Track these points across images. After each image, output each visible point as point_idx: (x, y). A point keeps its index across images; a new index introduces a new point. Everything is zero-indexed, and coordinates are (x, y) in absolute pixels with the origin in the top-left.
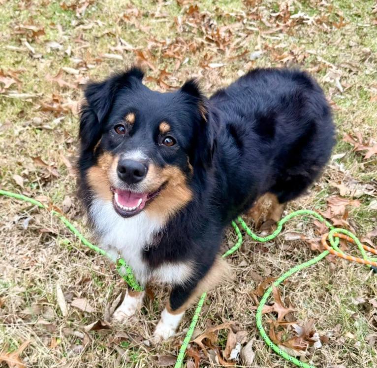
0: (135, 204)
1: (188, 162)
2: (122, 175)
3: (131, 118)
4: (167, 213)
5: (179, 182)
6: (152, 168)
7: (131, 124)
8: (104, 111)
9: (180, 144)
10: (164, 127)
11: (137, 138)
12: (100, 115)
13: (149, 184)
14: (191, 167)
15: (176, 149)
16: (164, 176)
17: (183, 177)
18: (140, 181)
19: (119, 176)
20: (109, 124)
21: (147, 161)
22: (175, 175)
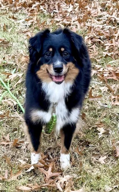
0: (61, 79)
1: (74, 58)
2: (56, 71)
3: (51, 50)
4: (72, 79)
5: (73, 67)
6: (64, 65)
7: (52, 52)
8: (40, 49)
9: (69, 54)
10: (63, 49)
11: (55, 56)
12: (38, 50)
13: (64, 71)
14: (75, 60)
15: (69, 56)
16: (68, 67)
17: (74, 65)
18: (62, 71)
19: (55, 72)
20: (44, 53)
21: (62, 64)
22: (71, 65)
